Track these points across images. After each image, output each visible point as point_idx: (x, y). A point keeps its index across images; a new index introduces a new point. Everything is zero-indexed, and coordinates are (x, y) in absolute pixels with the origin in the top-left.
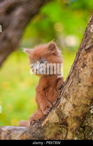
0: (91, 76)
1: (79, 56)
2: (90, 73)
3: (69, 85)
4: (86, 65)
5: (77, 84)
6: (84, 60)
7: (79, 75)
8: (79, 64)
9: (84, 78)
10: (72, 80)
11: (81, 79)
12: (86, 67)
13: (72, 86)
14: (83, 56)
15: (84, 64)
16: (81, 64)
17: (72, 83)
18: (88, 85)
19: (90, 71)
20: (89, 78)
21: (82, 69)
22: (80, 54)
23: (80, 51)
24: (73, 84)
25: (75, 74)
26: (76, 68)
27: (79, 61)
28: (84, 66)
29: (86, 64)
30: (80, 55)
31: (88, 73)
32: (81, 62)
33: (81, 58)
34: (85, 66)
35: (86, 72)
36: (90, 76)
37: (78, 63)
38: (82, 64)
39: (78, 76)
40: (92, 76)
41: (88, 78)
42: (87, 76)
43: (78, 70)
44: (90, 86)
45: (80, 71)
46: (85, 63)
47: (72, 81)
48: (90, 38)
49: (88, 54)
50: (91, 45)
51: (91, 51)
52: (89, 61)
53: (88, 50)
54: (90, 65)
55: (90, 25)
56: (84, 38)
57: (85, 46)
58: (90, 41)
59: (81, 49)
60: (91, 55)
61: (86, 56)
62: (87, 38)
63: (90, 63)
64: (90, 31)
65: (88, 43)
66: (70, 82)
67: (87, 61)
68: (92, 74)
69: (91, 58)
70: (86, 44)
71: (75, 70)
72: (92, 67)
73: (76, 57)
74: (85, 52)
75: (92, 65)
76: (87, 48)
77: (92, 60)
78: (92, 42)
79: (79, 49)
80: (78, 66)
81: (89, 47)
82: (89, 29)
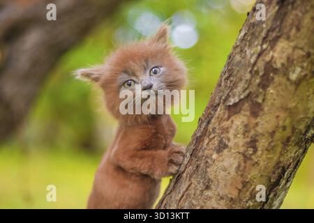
0: (237, 172)
1: (209, 123)
2: (235, 165)
3: (180, 196)
4: (226, 146)
5: (202, 191)
6: (222, 133)
7: (208, 170)
8: (208, 143)
9: (219, 178)
10: (188, 183)
11: (212, 181)
12: (225, 151)
13: (187, 198)
14: (219, 124)
15: (221, 142)
16: (212, 142)
17: (187, 189)
18: (230, 196)
19: (237, 160)
20: (232, 178)
21: (215, 156)
22: (212, 117)
23: (212, 112)
24: (192, 192)
25: (197, 167)
26: (200, 154)
27: (210, 134)
28: (222, 147)
29: (227, 142)
30: (213, 120)
31: (231, 165)
32: (214, 138)
33: (214, 129)
34: (224, 148)
35: (226, 164)
36: (236, 174)
37: (206, 141)
38: (216, 142)
39: (206, 172)
40: (239, 173)
41: (228, 178)
42: (229, 173)
43: (206, 157)
44: (233, 197)
45: (209, 161)
46: (224, 139)
47: (189, 186)
48: (241, 80)
49: (233, 118)
50: (242, 97)
51: (242, 112)
52: (235, 136)
53: (234, 109)
54: (236, 145)
55: (240, 48)
56: (223, 80)
57: (225, 100)
58: (241, 85)
59: (213, 107)
60: (241, 120)
61: (229, 122)
62: (232, 78)
63: (237, 141)
64: (240, 62)
65: (235, 90)
66: (184, 187)
67: (231, 135)
68: (242, 168)
69: (241, 129)
70: (228, 94)
71: (196, 157)
72: (242, 150)
73: (200, 126)
74: (227, 112)
75: (243, 145)
76: (231, 104)
77: (244, 134)
78: (246, 89)
79: (208, 108)
80: (205, 149)
81: (237, 100)
82: (238, 58)
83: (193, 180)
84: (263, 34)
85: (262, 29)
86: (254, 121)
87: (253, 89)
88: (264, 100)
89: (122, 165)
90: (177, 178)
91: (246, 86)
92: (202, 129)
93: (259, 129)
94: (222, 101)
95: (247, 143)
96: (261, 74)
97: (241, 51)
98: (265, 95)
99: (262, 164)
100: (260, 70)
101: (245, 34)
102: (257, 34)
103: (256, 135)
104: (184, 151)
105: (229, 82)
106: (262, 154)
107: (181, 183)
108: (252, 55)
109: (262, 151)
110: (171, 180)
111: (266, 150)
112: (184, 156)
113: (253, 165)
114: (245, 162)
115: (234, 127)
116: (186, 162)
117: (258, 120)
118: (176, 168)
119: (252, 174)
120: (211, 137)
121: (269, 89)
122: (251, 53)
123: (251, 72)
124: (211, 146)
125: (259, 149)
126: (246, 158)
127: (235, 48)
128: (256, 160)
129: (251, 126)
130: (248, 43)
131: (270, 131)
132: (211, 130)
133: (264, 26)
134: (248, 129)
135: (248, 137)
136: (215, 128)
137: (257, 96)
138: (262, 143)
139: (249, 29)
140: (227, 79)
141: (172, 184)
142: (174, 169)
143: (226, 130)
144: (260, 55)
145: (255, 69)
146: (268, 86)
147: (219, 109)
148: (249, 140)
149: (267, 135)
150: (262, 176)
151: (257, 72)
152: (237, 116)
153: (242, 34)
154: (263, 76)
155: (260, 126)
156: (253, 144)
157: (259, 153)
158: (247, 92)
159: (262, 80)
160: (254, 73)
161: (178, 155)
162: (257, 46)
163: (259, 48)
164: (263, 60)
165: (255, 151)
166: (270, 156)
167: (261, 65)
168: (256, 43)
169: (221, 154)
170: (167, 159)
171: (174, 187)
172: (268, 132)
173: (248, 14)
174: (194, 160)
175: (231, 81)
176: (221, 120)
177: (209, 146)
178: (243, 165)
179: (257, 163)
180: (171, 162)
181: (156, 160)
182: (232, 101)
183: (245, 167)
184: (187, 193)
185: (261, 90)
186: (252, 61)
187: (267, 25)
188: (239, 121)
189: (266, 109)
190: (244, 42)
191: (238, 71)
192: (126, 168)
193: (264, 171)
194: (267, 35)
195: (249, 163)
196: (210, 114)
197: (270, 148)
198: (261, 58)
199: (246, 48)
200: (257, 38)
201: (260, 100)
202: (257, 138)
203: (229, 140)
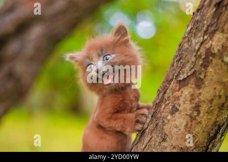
0: (185, 129)
1: (165, 93)
2: (184, 124)
3: (144, 146)
4: (177, 110)
5: (160, 143)
6: (175, 100)
7: (164, 127)
8: (164, 108)
9: (172, 133)
10: (149, 137)
11: (167, 135)
12: (177, 114)
13: (149, 148)
14: (173, 94)
15: (174, 107)
16: (168, 107)
17: (149, 141)
18: (180, 146)
19: (186, 120)
20: (182, 133)
21: (169, 117)
22: (167, 89)
23: (167, 85)
24: (153, 143)
25: (157, 125)
26: (159, 115)
27: (166, 101)
28: (174, 110)
29: (178, 107)
30: (168, 91)
31: (181, 124)
32: (169, 104)
34: (176, 111)
35: (177, 123)
36: (184, 130)
37: (163, 106)
38: (170, 107)
39: (163, 129)
40: (187, 129)
41: (180, 132)
42: (180, 130)
43: (163, 118)
44: (183, 147)
45: (165, 121)
46: (176, 105)
47: (151, 139)
48: (188, 62)
49: (182, 89)
50: (189, 74)
51: (189, 85)
52: (184, 102)
53: (183, 83)
54: (185, 109)
55: (187, 38)
56: (175, 62)
57: (177, 76)
58: (189, 66)
59: (168, 81)
60: (188, 91)
61: (180, 92)
62: (182, 61)
63: (185, 106)
64: (188, 49)
65: (184, 69)
66: (147, 139)
67: (181, 102)
68: (189, 126)
69: (189, 98)
70: (179, 72)
71: (156, 118)
72: (189, 112)
73: (159, 95)
74: (178, 85)
75: (190, 109)
76: (181, 79)
77: (190, 101)
78: (192, 68)
79: (164, 82)
80: (162, 112)
81: (186, 77)
82: (186, 45)
83: (153, 134)
84: (205, 29)
85: (204, 25)
86: (197, 92)
87: (197, 68)
88: (205, 77)
89: (102, 125)
90: (142, 133)
91: (192, 66)
92: (160, 97)
93: (202, 98)
94: (174, 77)
95: (193, 108)
96: (203, 57)
97: (189, 40)
98: (206, 73)
99: (204, 123)
100: (202, 54)
101: (192, 28)
102: (200, 28)
103: (200, 102)
104: (147, 114)
105: (179, 63)
106: (204, 116)
107: (145, 136)
108: (196, 44)
109: (204, 113)
110: (137, 135)
111: (207, 112)
112: (147, 117)
113: (197, 124)
114: (191, 122)
115: (183, 96)
116: (148, 121)
117: (201, 91)
118: (141, 126)
119: (196, 130)
120: (166, 103)
121: (209, 68)
122: (196, 42)
123: (195, 56)
124: (167, 110)
125: (202, 112)
126: (192, 118)
127: (184, 38)
128: (199, 120)
129: (196, 95)
130: (193, 35)
131: (209, 99)
132: (167, 98)
133: (205, 22)
134: (193, 97)
135: (193, 103)
136: (169, 97)
137: (200, 74)
138: (204, 108)
139: (194, 24)
140: (178, 61)
141: (138, 138)
142: (139, 127)
143: (178, 98)
144: (202, 43)
145: (199, 53)
146: (208, 66)
147: (172, 83)
148: (194, 105)
149: (207, 102)
150: (203, 132)
151: (200, 56)
152: (186, 88)
153: (189, 28)
154: (204, 58)
155: (202, 95)
156: (197, 108)
157: (202, 115)
158: (193, 70)
159: (204, 62)
160: (198, 57)
161: (143, 117)
162: (200, 37)
163: (202, 38)
164: (205, 47)
165: (199, 113)
166: (209, 117)
167: (203, 50)
168: (199, 35)
169: (174, 116)
170: (134, 120)
171: (140, 140)
172: (207, 100)
173: (194, 13)
174: (154, 120)
175: (181, 63)
176: (174, 91)
177: (165, 110)
178: (190, 123)
179: (200, 122)
180: (138, 122)
181: (126, 121)
182: (182, 77)
183: (191, 125)
184: (149, 144)
185: (203, 69)
186: (197, 48)
187: (207, 21)
188: (187, 91)
189: (206, 82)
190: (190, 34)
191: (186, 55)
192: (105, 127)
193: (205, 128)
194: (207, 29)
195: (194, 122)
196: (166, 86)
197: (209, 111)
198: (203, 46)
199: (192, 39)
200: (200, 31)
201: (202, 77)
202: (200, 104)
203: (180, 105)
